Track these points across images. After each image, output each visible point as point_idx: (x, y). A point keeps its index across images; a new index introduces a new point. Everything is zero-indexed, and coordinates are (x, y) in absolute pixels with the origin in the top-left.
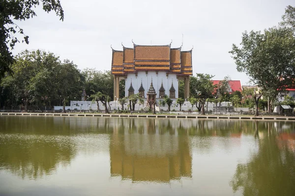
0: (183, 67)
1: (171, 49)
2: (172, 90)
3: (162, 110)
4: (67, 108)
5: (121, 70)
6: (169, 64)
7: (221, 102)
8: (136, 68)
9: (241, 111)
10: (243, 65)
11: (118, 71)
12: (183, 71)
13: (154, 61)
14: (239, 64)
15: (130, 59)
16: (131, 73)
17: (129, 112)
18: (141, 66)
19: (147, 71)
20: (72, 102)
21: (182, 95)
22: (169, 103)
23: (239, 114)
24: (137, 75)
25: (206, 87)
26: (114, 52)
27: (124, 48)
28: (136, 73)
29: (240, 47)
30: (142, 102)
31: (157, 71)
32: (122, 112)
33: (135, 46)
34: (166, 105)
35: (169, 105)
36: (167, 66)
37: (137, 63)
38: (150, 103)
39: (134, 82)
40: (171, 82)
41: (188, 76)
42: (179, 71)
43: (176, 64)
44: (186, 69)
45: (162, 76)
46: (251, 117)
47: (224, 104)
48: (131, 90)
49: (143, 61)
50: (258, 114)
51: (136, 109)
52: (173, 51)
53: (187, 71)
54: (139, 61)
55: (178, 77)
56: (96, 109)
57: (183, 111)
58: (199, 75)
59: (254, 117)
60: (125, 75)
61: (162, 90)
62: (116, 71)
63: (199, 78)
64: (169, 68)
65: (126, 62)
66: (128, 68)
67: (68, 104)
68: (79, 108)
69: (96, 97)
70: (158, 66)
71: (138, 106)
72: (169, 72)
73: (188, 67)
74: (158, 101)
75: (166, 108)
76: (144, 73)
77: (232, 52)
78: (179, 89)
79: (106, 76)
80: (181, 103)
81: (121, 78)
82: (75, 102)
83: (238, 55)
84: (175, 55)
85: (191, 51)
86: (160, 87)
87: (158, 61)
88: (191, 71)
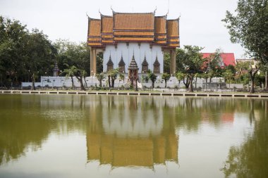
0: (169, 38)
1: (155, 17)
2: (156, 64)
3: (145, 87)
4: (37, 84)
5: (99, 42)
6: (153, 34)
7: (212, 77)
8: (116, 39)
9: (235, 88)
10: (238, 35)
11: (95, 42)
12: (168, 42)
13: (136, 31)
14: (233, 34)
15: (108, 28)
16: (110, 44)
17: (108, 89)
18: (122, 36)
19: (128, 43)
20: (43, 78)
21: (167, 70)
22: (153, 78)
23: (232, 91)
24: (116, 47)
25: (194, 61)
26: (90, 20)
27: (102, 16)
28: (116, 44)
29: (235, 14)
30: (122, 77)
31: (139, 43)
32: (100, 89)
33: (114, 14)
34: (150, 81)
35: (153, 82)
36: (151, 37)
37: (116, 33)
38: (132, 79)
39: (113, 55)
40: (155, 55)
41: (174, 48)
42: (165, 42)
43: (161, 35)
44: (172, 40)
45: (145, 47)
46: (246, 94)
47: (215, 80)
48: (110, 64)
49: (124, 31)
50: (253, 92)
51: (115, 86)
52: (158, 19)
53: (173, 43)
54: (119, 31)
55: (163, 49)
56: (71, 85)
57: (168, 88)
58: (186, 47)
59: (249, 94)
60: (103, 47)
61: (145, 64)
62: (92, 42)
63: (186, 51)
64: (152, 39)
65: (104, 32)
66: (106, 39)
67: (38, 80)
68: (50, 85)
69: (70, 71)
70: (141, 36)
71: (118, 83)
72: (153, 44)
73: (174, 38)
74: (140, 77)
75: (149, 84)
76: (125, 45)
77: (225, 20)
78: (165, 63)
79: (81, 48)
80: (166, 78)
81: (99, 51)
82: (47, 78)
83: (233, 24)
84: (159, 24)
85: (178, 20)
86: (142, 60)
87: (141, 31)
88: (178, 43)
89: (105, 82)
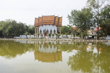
2: (55, 31)
6: (53, 22)
13: (49, 21)
16: (41, 25)
19: (46, 25)
24: (42, 26)
26: (36, 18)
27: (39, 17)
28: (42, 25)
29: (70, 15)
31: (49, 25)
33: (42, 16)
35: (50, 36)
37: (43, 22)
40: (54, 28)
42: (57, 24)
43: (56, 22)
44: (59, 24)
45: (51, 26)
49: (45, 21)
55: (57, 26)
60: (39, 26)
65: (39, 21)
66: (40, 24)
67: (19, 36)
68: (22, 37)
70: (50, 23)
72: (53, 25)
73: (60, 23)
77: (68, 17)
80: (53, 35)
84: (56, 19)
85: (62, 17)
86: (50, 30)
88: (61, 24)
89: (36, 36)
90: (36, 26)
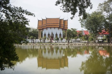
0: (64, 26)
3: (55, 42)
5: (41, 28)
8: (47, 26)
9: (85, 42)
10: (83, 25)
11: (40, 28)
12: (64, 27)
13: (53, 24)
15: (44, 23)
16: (45, 28)
17: (43, 43)
18: (49, 26)
19: (51, 28)
22: (58, 39)
26: (39, 21)
27: (43, 19)
28: (47, 28)
30: (48, 39)
31: (55, 28)
32: (40, 43)
33: (46, 18)
36: (58, 26)
37: (47, 25)
38: (51, 40)
39: (46, 32)
40: (60, 32)
42: (63, 27)
43: (62, 25)
44: (65, 27)
45: (57, 29)
47: (79, 39)
48: (45, 35)
49: (49, 24)
51: (45, 42)
52: (61, 20)
53: (66, 28)
54: (48, 24)
55: (63, 30)
58: (72, 29)
59: (86, 44)
60: (43, 29)
62: (39, 28)
64: (59, 26)
66: (44, 27)
69: (31, 38)
70: (55, 26)
72: (59, 28)
73: (66, 26)
74: (54, 39)
75: (57, 41)
77: (79, 20)
83: (81, 22)
84: (61, 22)
85: (67, 20)
86: (56, 34)
87: (55, 24)
90: (39, 29)
